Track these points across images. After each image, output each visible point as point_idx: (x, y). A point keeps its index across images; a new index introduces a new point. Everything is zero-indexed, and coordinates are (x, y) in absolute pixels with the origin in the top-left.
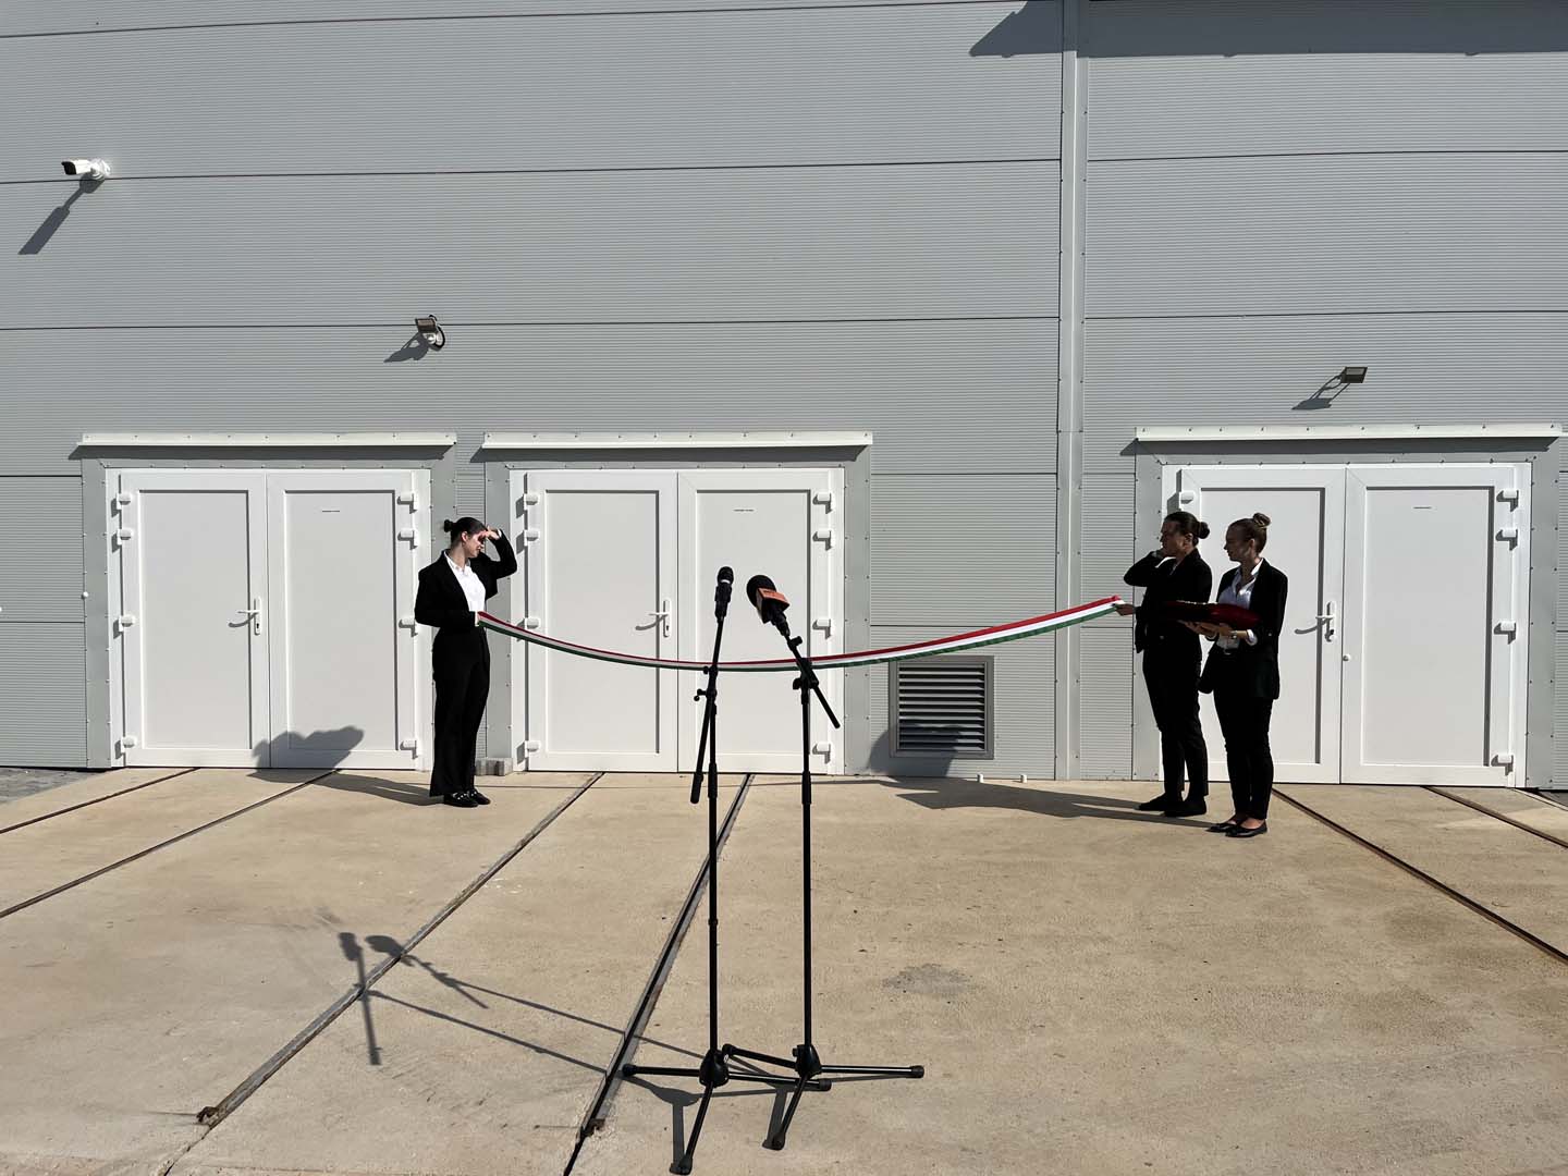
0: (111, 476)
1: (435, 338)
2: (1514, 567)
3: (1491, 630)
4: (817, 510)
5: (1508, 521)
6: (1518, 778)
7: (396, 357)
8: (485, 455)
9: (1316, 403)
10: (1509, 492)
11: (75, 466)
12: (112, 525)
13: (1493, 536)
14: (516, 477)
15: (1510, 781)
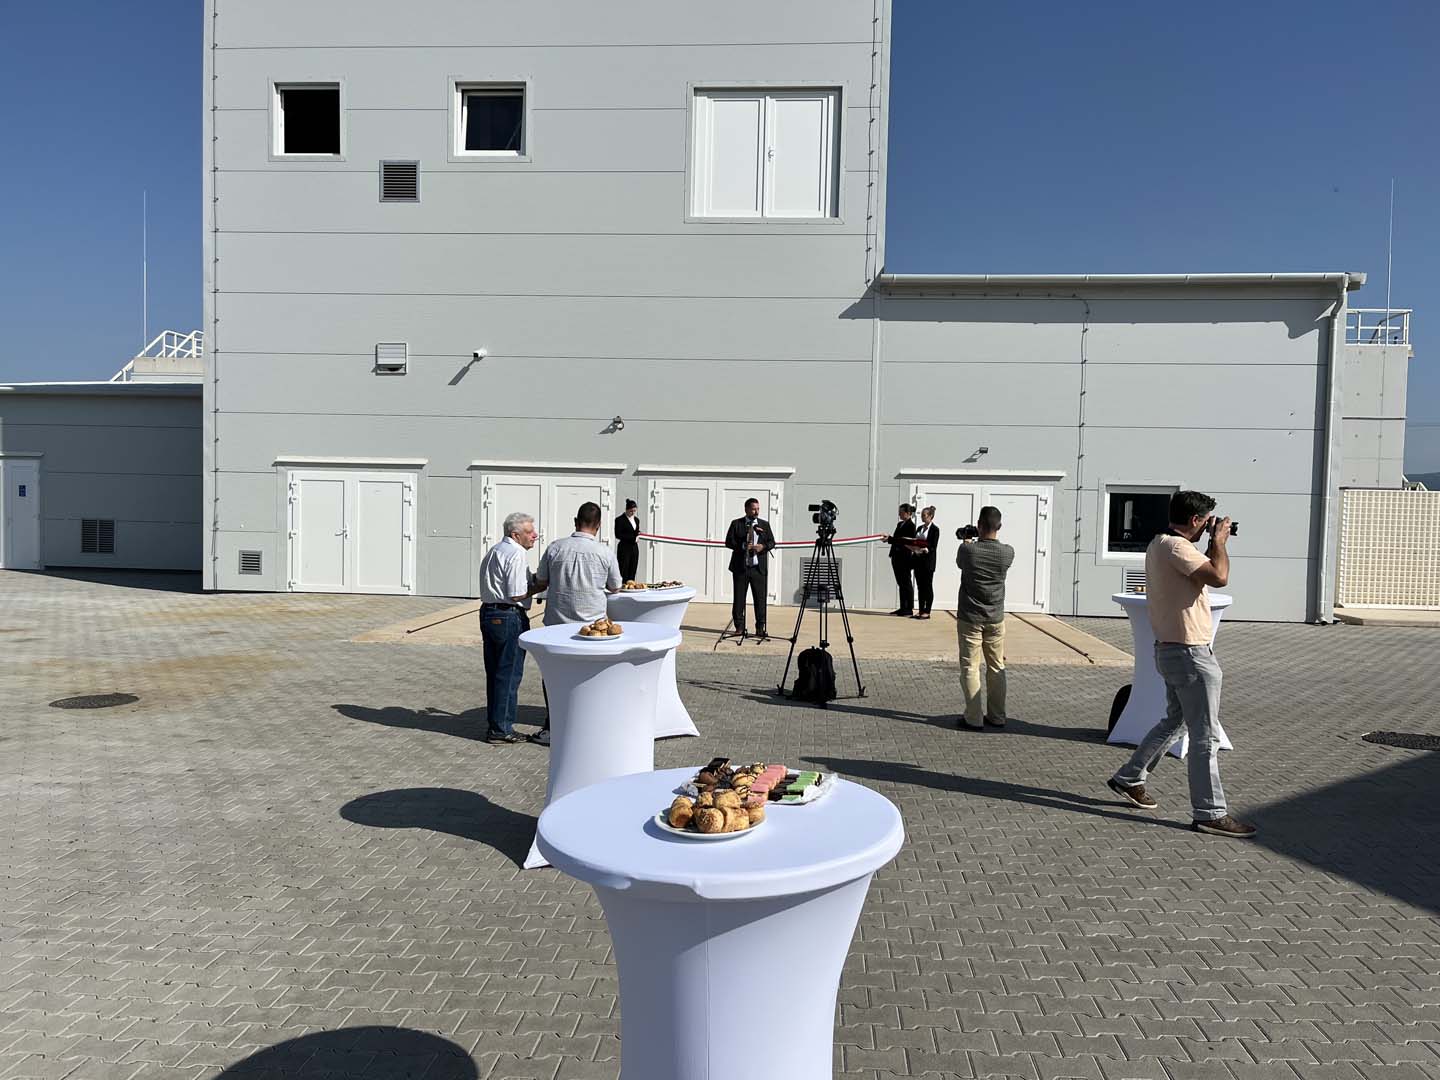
0: (484, 478)
1: (620, 426)
2: (1046, 527)
3: (1037, 551)
4: (773, 498)
5: (1045, 509)
6: (1046, 610)
7: (604, 432)
8: (638, 473)
9: (971, 460)
10: (1044, 498)
11: (469, 473)
12: (484, 498)
13: (1038, 515)
14: (651, 482)
15: (1043, 611)
